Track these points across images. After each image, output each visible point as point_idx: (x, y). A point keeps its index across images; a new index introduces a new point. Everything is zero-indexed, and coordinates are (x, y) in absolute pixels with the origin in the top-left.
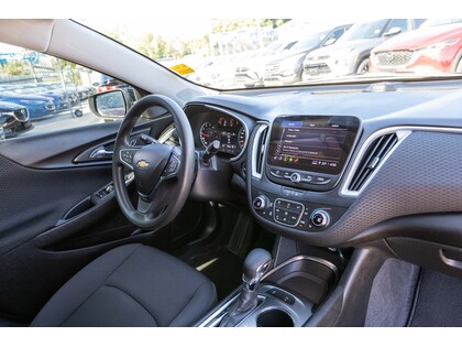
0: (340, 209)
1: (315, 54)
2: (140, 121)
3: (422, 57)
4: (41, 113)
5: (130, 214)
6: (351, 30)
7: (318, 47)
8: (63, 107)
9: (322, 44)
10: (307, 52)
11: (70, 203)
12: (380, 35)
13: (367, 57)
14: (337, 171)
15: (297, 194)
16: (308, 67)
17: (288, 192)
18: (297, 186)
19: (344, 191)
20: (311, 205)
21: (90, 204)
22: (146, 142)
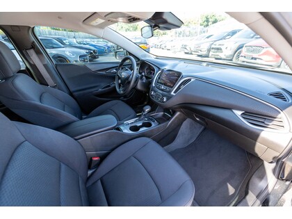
0: (169, 98)
1: (218, 43)
2: (125, 63)
3: (267, 51)
4: (102, 52)
5: (118, 90)
6: (240, 32)
7: (221, 39)
8: (110, 51)
9: (224, 38)
10: (215, 41)
11: (104, 85)
12: (252, 37)
13: (242, 47)
14: (172, 87)
15: (161, 92)
16: (213, 48)
17: (159, 91)
18: (162, 90)
19: (172, 93)
20: (164, 96)
21: (109, 86)
22: (127, 70)
